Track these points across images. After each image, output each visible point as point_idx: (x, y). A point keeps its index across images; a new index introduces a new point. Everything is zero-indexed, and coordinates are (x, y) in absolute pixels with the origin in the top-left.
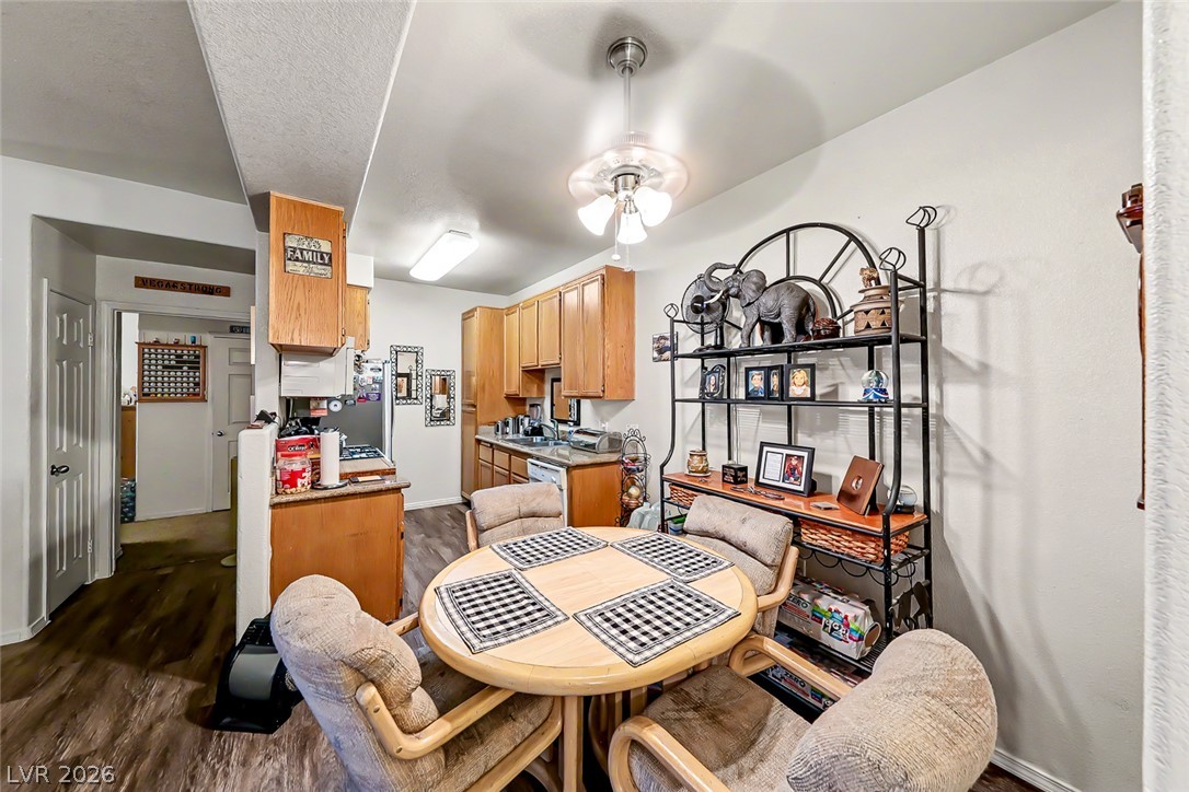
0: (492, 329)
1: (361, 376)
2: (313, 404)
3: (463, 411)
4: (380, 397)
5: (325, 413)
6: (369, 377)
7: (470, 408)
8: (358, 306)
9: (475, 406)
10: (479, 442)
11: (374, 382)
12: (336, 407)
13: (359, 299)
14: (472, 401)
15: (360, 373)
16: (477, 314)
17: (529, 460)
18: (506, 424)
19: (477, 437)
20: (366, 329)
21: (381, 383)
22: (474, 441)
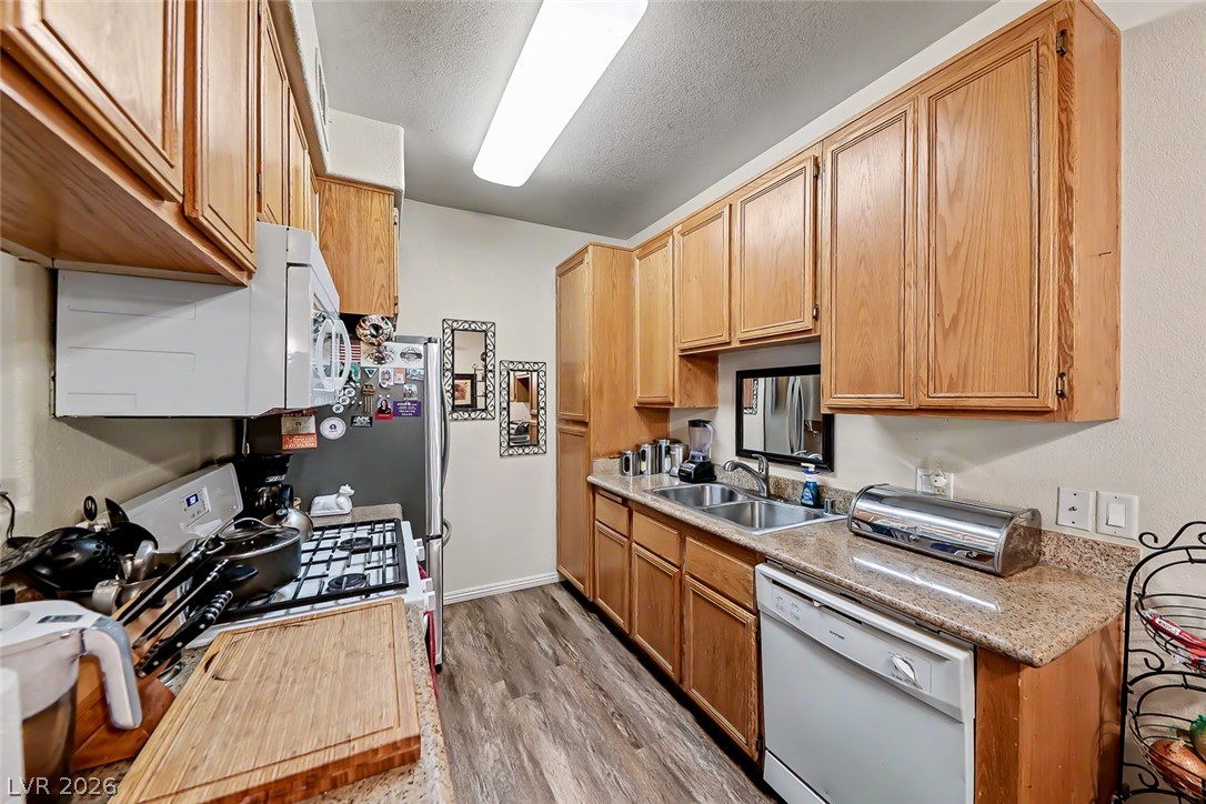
0: (614, 286)
1: (382, 368)
2: (287, 425)
3: (560, 432)
4: (419, 409)
5: (311, 443)
6: (398, 370)
7: (575, 426)
8: (377, 228)
9: (585, 424)
10: (594, 488)
11: (407, 381)
12: (334, 429)
13: (376, 214)
14: (578, 415)
15: (380, 360)
16: (589, 257)
17: (761, 567)
18: (642, 456)
19: (590, 479)
20: (391, 277)
21: (423, 383)
22: (583, 488)
